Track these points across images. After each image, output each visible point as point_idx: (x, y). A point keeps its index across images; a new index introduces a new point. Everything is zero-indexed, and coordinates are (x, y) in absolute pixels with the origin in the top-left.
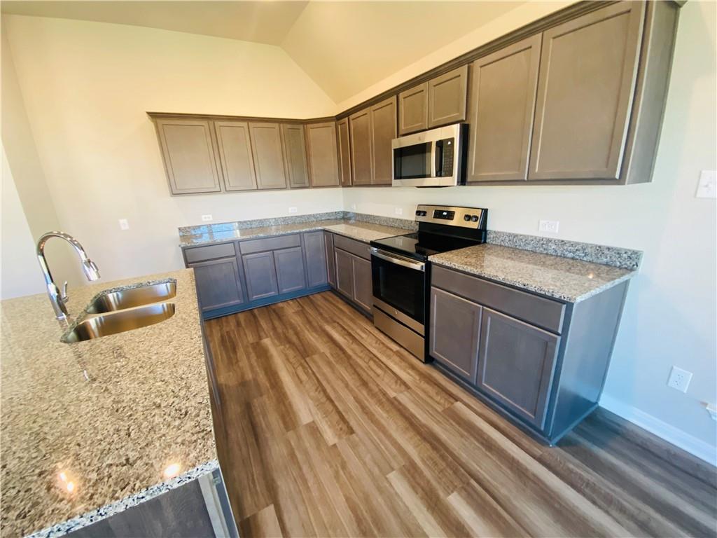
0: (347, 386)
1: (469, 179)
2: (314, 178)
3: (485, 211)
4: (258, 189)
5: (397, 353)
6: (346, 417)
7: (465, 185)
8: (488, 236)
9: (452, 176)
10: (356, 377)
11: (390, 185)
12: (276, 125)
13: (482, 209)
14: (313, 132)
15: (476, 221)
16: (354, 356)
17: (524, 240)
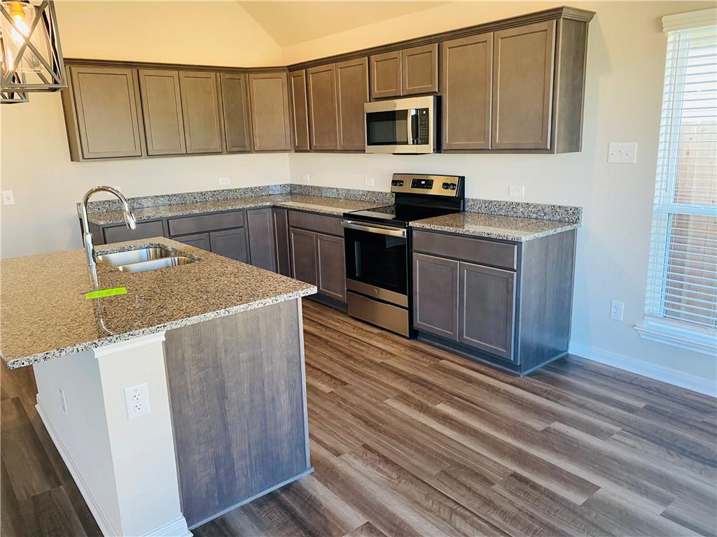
0: (331, 359)
1: (444, 147)
2: (257, 140)
3: (462, 179)
4: (187, 154)
5: (378, 334)
6: (337, 377)
7: (440, 153)
8: (466, 205)
9: (428, 144)
10: (339, 353)
11: (364, 151)
12: (212, 74)
13: (459, 177)
14: (257, 84)
15: (454, 189)
16: (332, 340)
17: (497, 206)
